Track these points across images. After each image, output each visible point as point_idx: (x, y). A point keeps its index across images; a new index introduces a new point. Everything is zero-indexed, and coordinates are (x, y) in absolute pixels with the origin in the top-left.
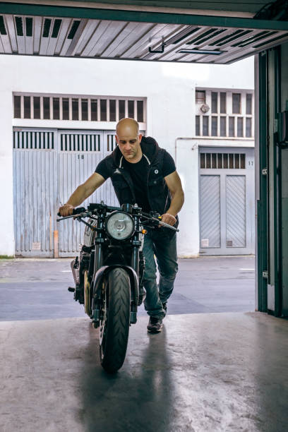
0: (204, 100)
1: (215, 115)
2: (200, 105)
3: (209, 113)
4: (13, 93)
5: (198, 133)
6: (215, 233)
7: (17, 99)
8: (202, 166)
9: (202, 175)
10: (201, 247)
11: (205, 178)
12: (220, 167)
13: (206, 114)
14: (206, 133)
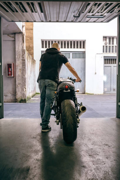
0: (106, 40)
1: (110, 45)
2: (105, 42)
3: (108, 45)
4: (41, 40)
5: (104, 52)
6: (109, 86)
7: (43, 42)
8: (105, 63)
9: (105, 66)
10: (104, 91)
11: (106, 67)
12: (111, 63)
13: (107, 45)
14: (106, 52)
